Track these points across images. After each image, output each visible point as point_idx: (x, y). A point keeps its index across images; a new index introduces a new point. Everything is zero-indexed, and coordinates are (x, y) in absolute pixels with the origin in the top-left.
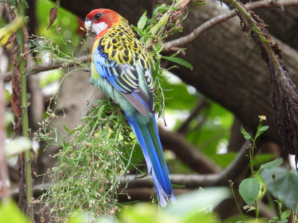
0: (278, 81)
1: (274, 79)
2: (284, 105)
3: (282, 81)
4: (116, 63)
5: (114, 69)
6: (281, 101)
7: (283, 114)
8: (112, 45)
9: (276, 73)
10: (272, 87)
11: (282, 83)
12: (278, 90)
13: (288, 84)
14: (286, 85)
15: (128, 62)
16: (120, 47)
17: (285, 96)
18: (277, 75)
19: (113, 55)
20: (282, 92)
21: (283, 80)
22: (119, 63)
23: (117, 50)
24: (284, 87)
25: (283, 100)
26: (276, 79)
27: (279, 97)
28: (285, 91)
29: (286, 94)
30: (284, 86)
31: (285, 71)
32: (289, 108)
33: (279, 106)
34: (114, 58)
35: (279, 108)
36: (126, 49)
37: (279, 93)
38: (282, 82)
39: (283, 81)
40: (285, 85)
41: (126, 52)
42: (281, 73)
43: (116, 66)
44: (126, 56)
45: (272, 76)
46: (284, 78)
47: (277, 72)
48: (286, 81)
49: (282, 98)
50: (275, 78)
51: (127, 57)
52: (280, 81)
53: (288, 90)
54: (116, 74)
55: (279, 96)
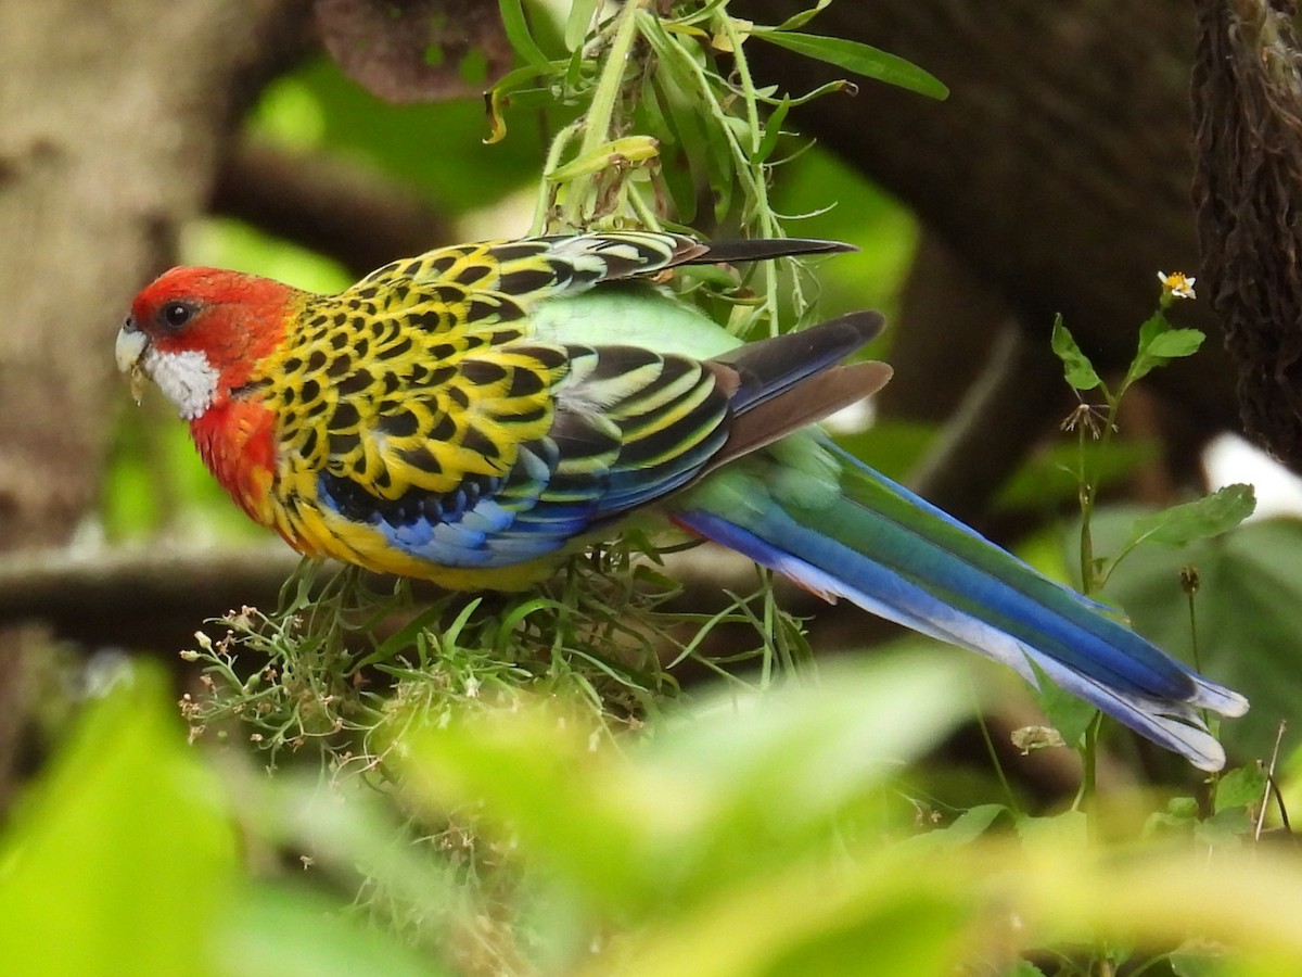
0: (1238, 69)
1: (1221, 58)
2: (1262, 199)
3: (1261, 65)
4: (536, 446)
5: (569, 466)
6: (1250, 174)
7: (1257, 244)
8: (421, 440)
9: (1234, 22)
10: (1205, 97)
11: (1264, 77)
12: (1237, 117)
13: (1295, 83)
14: (1284, 94)
15: (545, 375)
16: (444, 403)
17: (1277, 151)
18: (1237, 34)
19: (486, 448)
20: (1258, 129)
21: (1271, 59)
22: (538, 429)
23: (461, 419)
24: (1273, 104)
25: (1263, 173)
26: (1231, 57)
27: (1238, 155)
28: (1275, 124)
29: (1280, 139)
30: (1275, 98)
31: (1280, 15)
32: (1290, 218)
33: (1237, 202)
34: (501, 449)
35: (1236, 213)
36: (462, 374)
37: (1244, 131)
38: (1266, 72)
39: (1271, 69)
40: (1279, 87)
41: (484, 374)
42: (1262, 24)
43: (551, 445)
44: (506, 382)
45: (1214, 37)
46: (1274, 52)
47: (1237, 18)
48: (1286, 69)
49: (1257, 160)
50: (1230, 49)
51: (511, 374)
52: (1255, 65)
53: (1294, 118)
54: (599, 464)
55: (1242, 150)
